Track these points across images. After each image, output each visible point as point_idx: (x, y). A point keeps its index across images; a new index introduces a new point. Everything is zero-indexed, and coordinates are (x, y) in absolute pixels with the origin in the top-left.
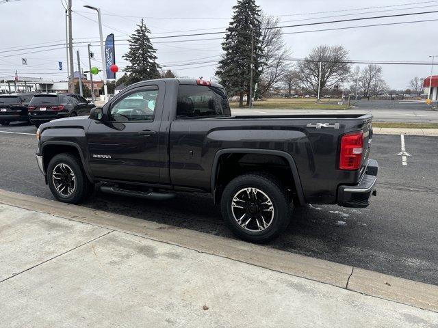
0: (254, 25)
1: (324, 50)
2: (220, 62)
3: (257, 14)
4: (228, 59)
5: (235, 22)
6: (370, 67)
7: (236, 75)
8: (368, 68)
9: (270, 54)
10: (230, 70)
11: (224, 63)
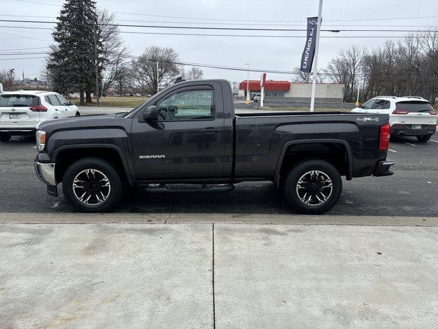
0: (90, 18)
1: (156, 50)
2: (52, 54)
3: (92, 6)
4: (63, 51)
5: (67, 11)
6: (194, 70)
7: (75, 70)
8: (191, 70)
9: (109, 50)
10: (67, 63)
11: (57, 56)
